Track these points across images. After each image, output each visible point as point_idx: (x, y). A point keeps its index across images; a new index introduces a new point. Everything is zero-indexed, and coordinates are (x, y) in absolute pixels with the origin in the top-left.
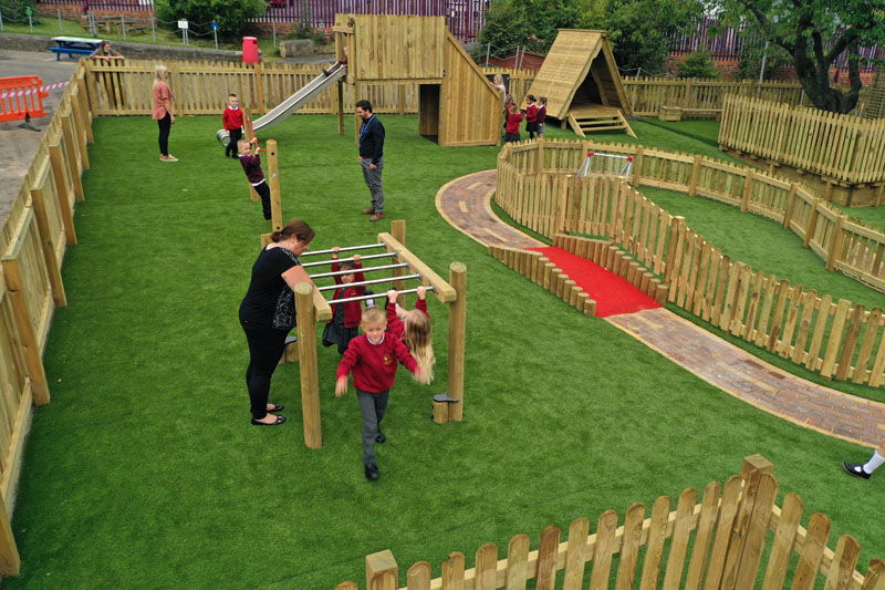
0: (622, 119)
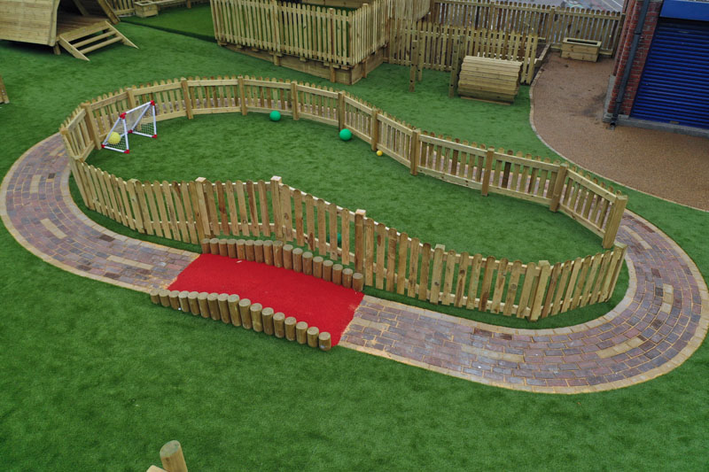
0: (114, 30)
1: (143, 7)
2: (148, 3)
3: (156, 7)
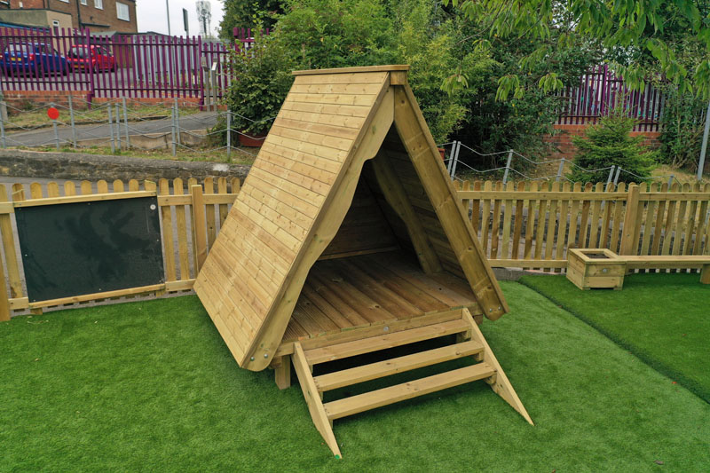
1: (589, 265)
2: (603, 256)
3: (621, 271)
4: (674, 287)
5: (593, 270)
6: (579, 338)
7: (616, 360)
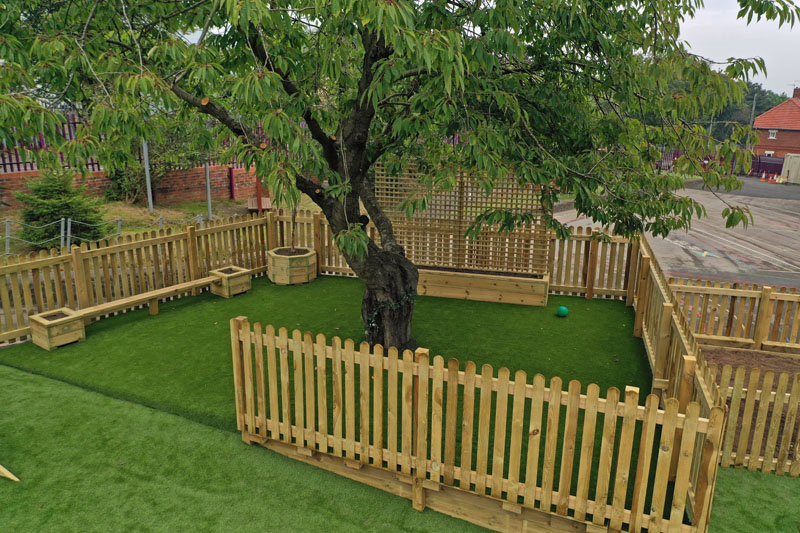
1: (49, 327)
2: (63, 315)
3: (81, 324)
4: (130, 325)
5: (55, 331)
6: (51, 396)
7: (85, 402)
